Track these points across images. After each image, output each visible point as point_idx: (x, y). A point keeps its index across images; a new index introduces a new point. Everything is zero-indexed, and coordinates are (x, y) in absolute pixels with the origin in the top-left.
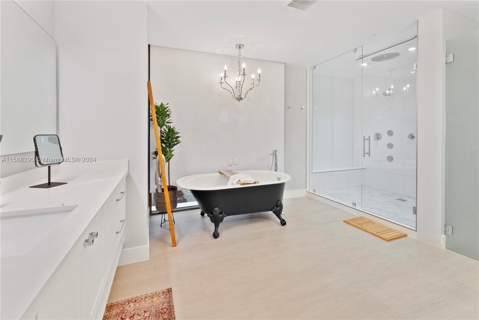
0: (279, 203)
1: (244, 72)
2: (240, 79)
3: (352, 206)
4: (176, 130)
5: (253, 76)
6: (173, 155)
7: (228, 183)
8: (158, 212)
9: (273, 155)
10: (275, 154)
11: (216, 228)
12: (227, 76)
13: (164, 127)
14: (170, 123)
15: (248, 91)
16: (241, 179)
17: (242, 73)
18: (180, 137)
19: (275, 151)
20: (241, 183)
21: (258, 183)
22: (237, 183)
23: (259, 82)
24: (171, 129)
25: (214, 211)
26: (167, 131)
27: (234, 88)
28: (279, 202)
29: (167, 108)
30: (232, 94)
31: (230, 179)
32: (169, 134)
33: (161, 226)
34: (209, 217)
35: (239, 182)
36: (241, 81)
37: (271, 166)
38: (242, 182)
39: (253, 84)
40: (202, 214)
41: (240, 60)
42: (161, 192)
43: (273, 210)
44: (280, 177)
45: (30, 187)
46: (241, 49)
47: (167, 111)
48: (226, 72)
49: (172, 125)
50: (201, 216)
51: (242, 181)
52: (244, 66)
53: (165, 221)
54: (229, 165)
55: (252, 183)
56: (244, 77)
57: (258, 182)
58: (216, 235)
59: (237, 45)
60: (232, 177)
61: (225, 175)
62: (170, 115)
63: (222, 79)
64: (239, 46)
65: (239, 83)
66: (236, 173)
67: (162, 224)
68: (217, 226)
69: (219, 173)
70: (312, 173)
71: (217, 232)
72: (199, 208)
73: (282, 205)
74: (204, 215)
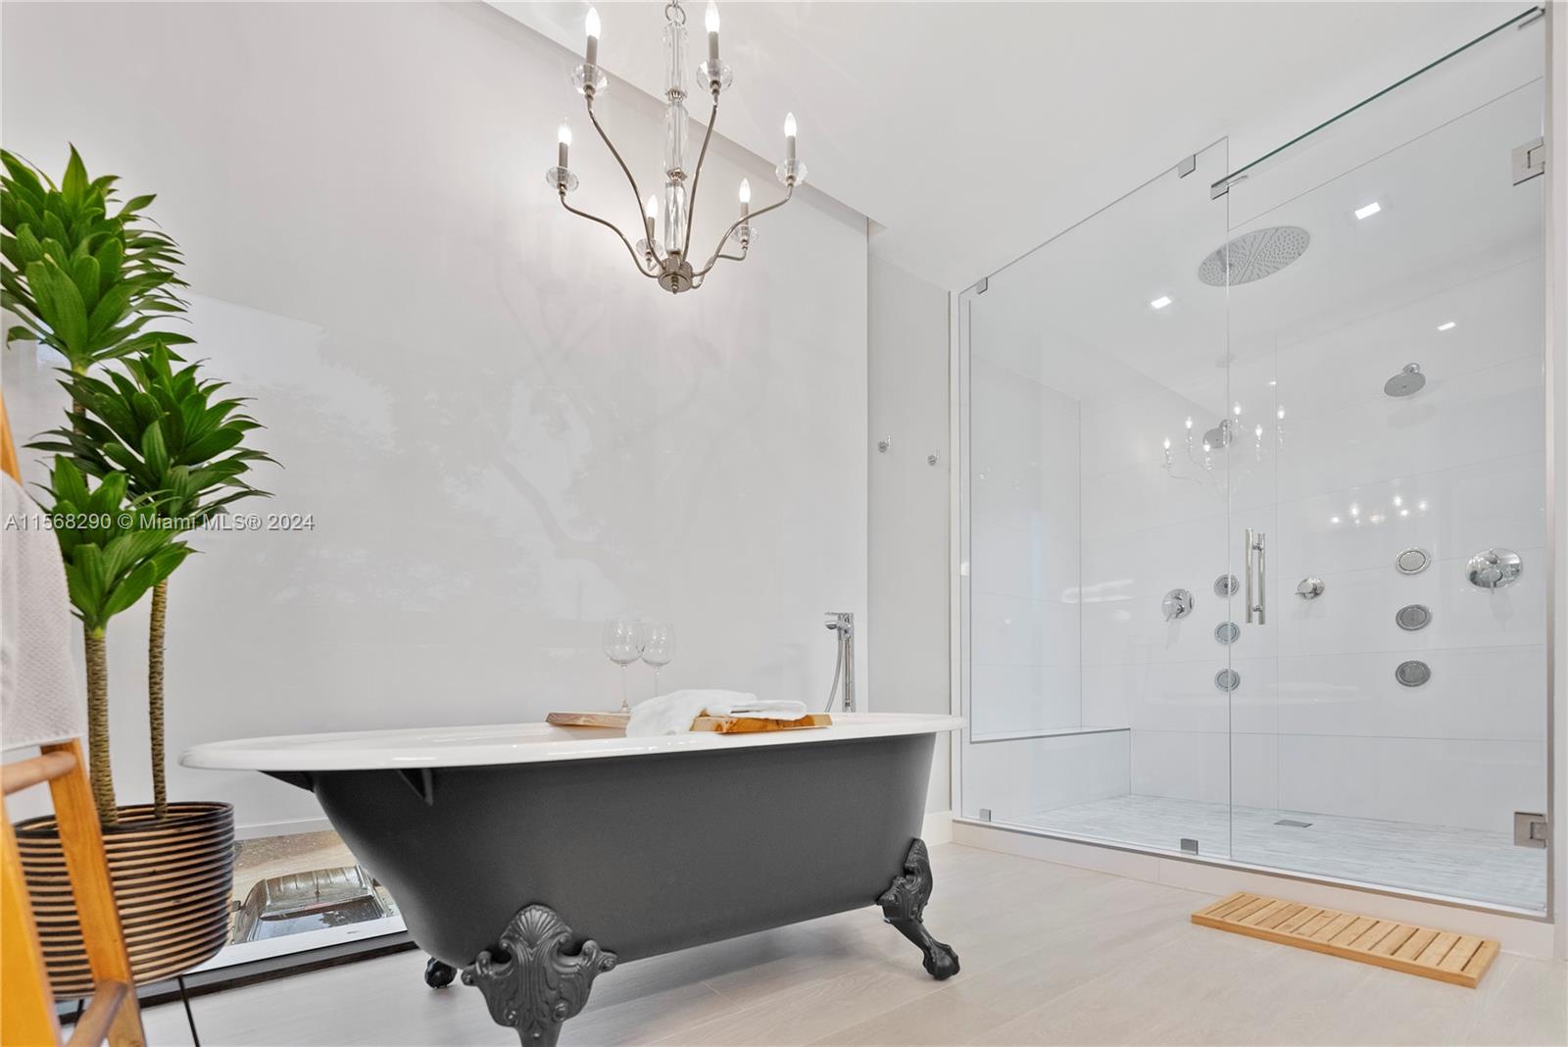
0: (914, 856)
3: (1182, 853)
9: (840, 631)
10: (846, 631)
16: (715, 704)
19: (844, 614)
20: (723, 721)
21: (820, 727)
22: (691, 728)
25: (515, 934)
28: (916, 847)
35: (705, 720)
40: (438, 979)
43: (885, 898)
55: (793, 717)
57: (826, 721)
70: (972, 743)
74: (448, 980)
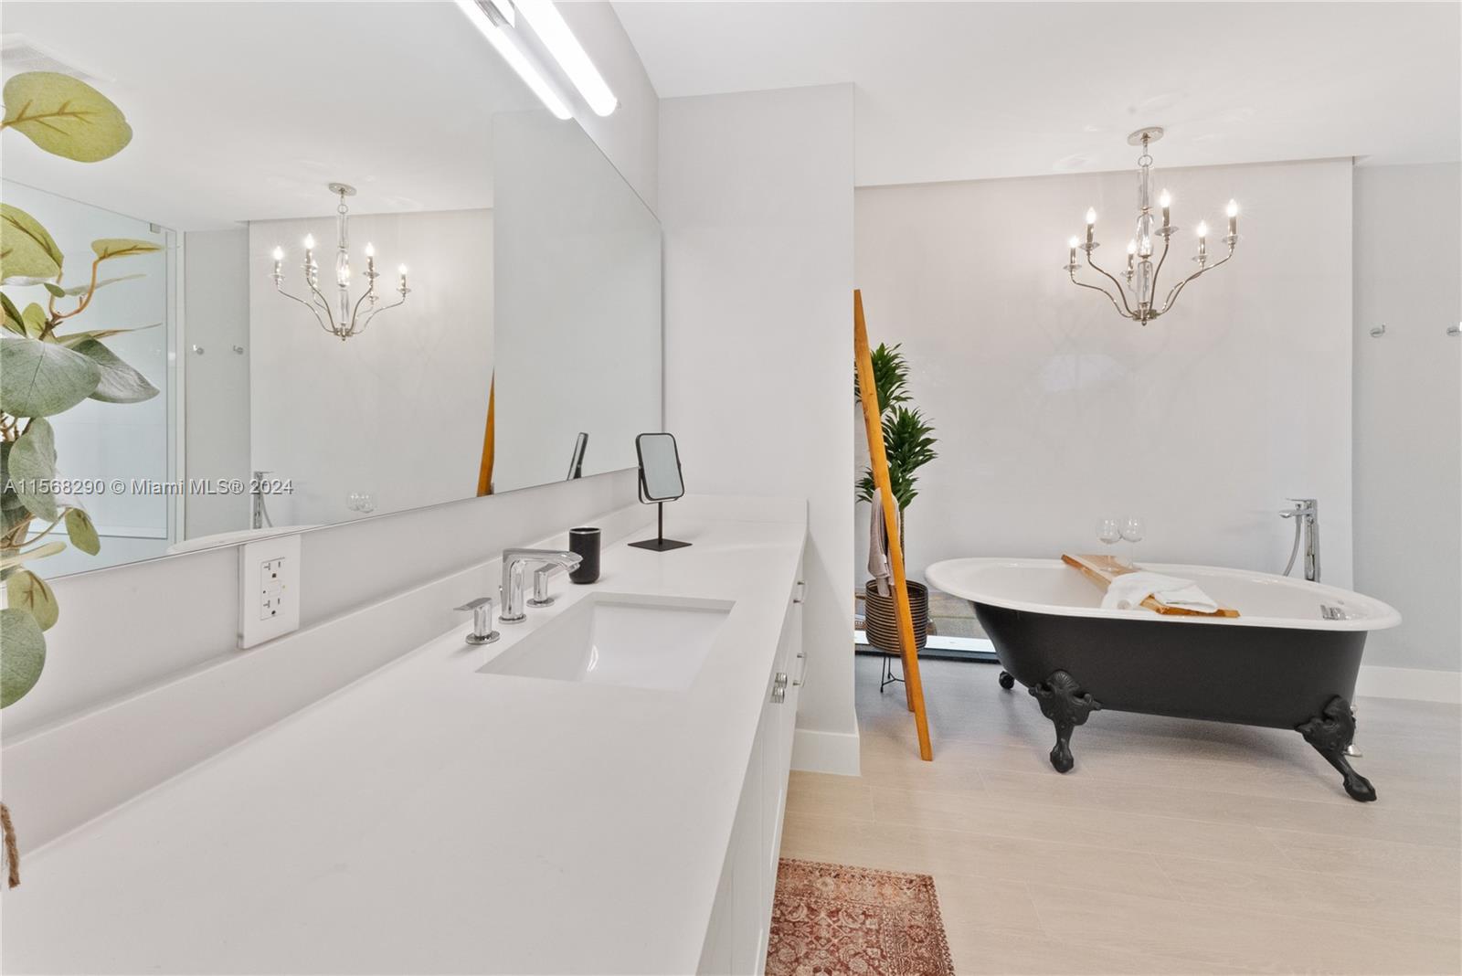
0: (1333, 709)
1: (1167, 222)
2: (1148, 246)
4: (923, 421)
5: (1202, 230)
6: (916, 494)
7: (1102, 598)
8: (871, 649)
9: (1298, 517)
10: (1308, 515)
11: (1063, 740)
12: (1098, 245)
13: (888, 411)
14: (905, 399)
15: (1181, 286)
16: (1159, 592)
17: (1156, 223)
18: (935, 440)
19: (1305, 501)
20: (1160, 606)
21: (1231, 617)
22: (1142, 604)
23: (1233, 248)
24: (907, 420)
25: (1053, 681)
26: (896, 423)
27: (1123, 281)
28: (1336, 702)
29: (895, 357)
30: (1112, 299)
31: (1110, 587)
32: (906, 433)
33: (882, 691)
34: (1035, 698)
35: (1151, 601)
36: (1152, 251)
37: (1289, 559)
38: (1165, 603)
39: (1202, 258)
40: (1006, 683)
41: (1145, 185)
42: (887, 596)
43: (1308, 729)
44: (1335, 605)
45: (629, 545)
46: (1149, 145)
47: (898, 366)
48: (1092, 231)
49: (910, 407)
50: (1001, 688)
51: (1164, 599)
52: (1165, 200)
53: (892, 679)
54: (1103, 540)
55: (1208, 611)
56: (1167, 240)
57: (1236, 614)
58: (1062, 762)
59: (1136, 133)
60: (1118, 582)
61: (1088, 571)
62: (905, 378)
63: (1073, 253)
64: (1141, 135)
65: (1142, 260)
66: (1131, 567)
67: (883, 685)
68: (1063, 733)
69: (1062, 561)
71: (1066, 750)
72: (995, 662)
73: (1354, 720)
74: (1012, 686)
